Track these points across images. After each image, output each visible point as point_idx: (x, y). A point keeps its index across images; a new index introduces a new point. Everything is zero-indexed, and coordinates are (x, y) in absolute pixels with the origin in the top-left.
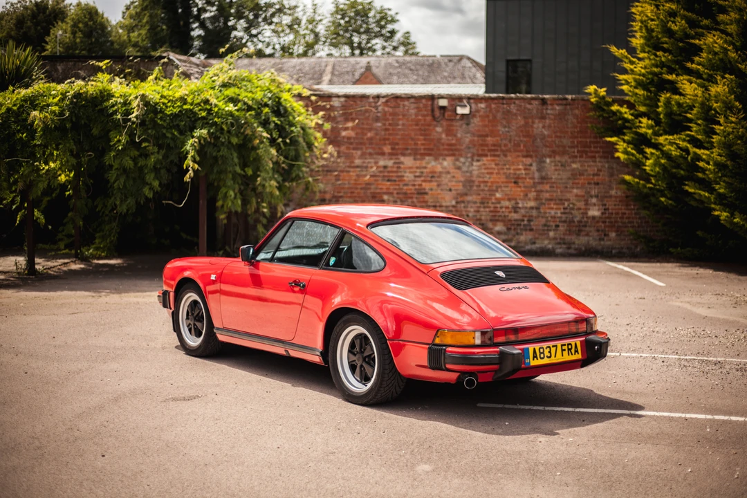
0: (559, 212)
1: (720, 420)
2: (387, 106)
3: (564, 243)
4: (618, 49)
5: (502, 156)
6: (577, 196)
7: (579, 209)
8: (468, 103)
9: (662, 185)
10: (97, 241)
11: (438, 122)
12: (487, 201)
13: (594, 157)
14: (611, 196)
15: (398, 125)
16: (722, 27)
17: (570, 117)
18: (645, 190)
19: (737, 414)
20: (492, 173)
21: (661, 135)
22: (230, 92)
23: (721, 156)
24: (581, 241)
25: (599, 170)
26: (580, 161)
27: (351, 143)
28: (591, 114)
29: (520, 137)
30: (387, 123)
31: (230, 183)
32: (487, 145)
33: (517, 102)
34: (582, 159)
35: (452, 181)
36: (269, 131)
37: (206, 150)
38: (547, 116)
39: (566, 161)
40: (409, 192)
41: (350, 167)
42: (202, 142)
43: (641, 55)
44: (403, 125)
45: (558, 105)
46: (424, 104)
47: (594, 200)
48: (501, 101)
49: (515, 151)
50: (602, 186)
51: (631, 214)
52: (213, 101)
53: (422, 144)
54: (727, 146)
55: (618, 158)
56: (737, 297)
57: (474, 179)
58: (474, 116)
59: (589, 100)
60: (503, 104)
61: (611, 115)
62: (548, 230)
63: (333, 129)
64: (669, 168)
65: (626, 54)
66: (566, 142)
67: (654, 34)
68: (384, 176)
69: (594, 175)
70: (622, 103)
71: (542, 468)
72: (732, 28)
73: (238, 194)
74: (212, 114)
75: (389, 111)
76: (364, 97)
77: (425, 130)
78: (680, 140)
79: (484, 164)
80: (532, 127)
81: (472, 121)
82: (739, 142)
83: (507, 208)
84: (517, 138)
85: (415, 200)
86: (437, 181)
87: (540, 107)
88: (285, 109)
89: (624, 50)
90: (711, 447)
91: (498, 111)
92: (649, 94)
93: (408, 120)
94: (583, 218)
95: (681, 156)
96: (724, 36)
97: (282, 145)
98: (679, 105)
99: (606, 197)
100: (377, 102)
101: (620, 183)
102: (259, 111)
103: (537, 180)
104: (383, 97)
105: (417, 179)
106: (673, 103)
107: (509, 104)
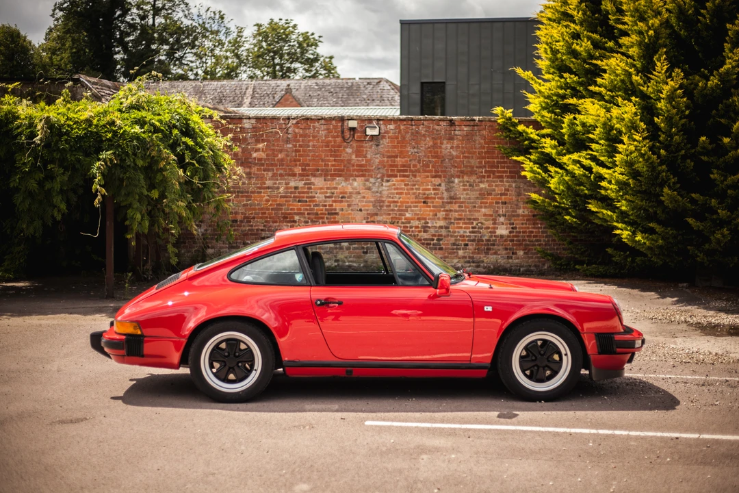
0: (468, 231)
1: (604, 434)
2: (298, 127)
3: (473, 262)
4: (524, 71)
5: (411, 177)
6: (485, 215)
7: (488, 228)
8: (378, 124)
9: (566, 203)
10: (6, 263)
11: (348, 143)
12: (397, 221)
13: (502, 177)
14: (518, 216)
15: (309, 146)
16: (623, 50)
17: (477, 138)
18: (551, 209)
19: (621, 428)
20: (401, 193)
21: (565, 155)
22: (136, 114)
23: (623, 174)
24: (490, 259)
25: (507, 190)
26: (487, 181)
27: (263, 165)
28: (498, 134)
29: (428, 158)
30: (297, 144)
31: (136, 205)
32: (397, 166)
33: (426, 123)
34: (489, 179)
35: (363, 201)
36: (177, 153)
38: (455, 137)
39: (474, 181)
40: (319, 212)
41: (260, 188)
42: (109, 163)
43: (547, 76)
44: (314, 146)
45: (466, 126)
46: (334, 126)
47: (502, 219)
48: (410, 122)
49: (425, 171)
50: (509, 206)
51: (539, 232)
52: (118, 122)
53: (333, 165)
54: (629, 164)
55: (525, 177)
56: (638, 313)
57: (384, 199)
58: (384, 137)
59: (495, 121)
60: (412, 125)
61: (517, 135)
62: (457, 249)
63: (244, 150)
64: (573, 186)
65: (532, 75)
66: (475, 162)
67: (559, 56)
68: (294, 197)
69: (501, 194)
70: (528, 124)
71: (420, 485)
72: (634, 51)
73: (146, 214)
74: (118, 136)
75: (299, 133)
76: (274, 118)
77: (335, 151)
78: (582, 158)
79: (394, 185)
80: (441, 148)
81: (381, 142)
83: (417, 227)
84: (426, 159)
85: (326, 220)
86: (347, 201)
87: (448, 128)
88: (194, 130)
89: (530, 72)
90: (591, 462)
91: (407, 132)
93: (318, 141)
94: (491, 236)
95: (585, 175)
96: (625, 58)
98: (583, 124)
99: (514, 216)
100: (288, 124)
101: (527, 203)
103: (446, 201)
104: (293, 119)
105: (327, 199)
106: (578, 123)
107: (418, 126)
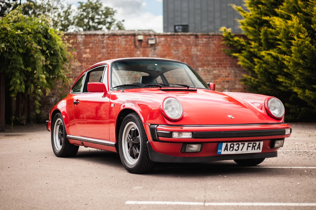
2: (109, 40)
4: (237, 6)
8: (155, 38)
9: (264, 79)
11: (138, 49)
13: (225, 67)
15: (115, 50)
17: (212, 45)
18: (255, 83)
21: (263, 51)
22: (18, 24)
23: (296, 58)
25: (229, 74)
26: (218, 70)
27: (89, 61)
28: (223, 42)
29: (184, 56)
30: (109, 49)
33: (182, 37)
34: (219, 68)
36: (41, 46)
37: (4, 55)
38: (199, 44)
39: (210, 70)
44: (118, 50)
45: (205, 38)
46: (130, 39)
48: (173, 36)
50: (231, 83)
52: (9, 29)
54: (300, 51)
55: (239, 66)
58: (158, 45)
59: (222, 35)
60: (174, 38)
61: (234, 43)
63: (79, 53)
64: (268, 69)
66: (210, 58)
69: (226, 77)
70: (240, 36)
73: (23, 82)
74: (8, 36)
75: (110, 43)
76: (96, 35)
77: (131, 53)
78: (273, 52)
80: (191, 51)
81: (157, 48)
82: (306, 49)
84: (182, 57)
87: (195, 39)
88: (51, 36)
89: (240, 6)
91: (171, 42)
92: (254, 29)
93: (121, 48)
95: (274, 62)
97: (49, 54)
98: (272, 34)
100: (104, 37)
102: (35, 36)
104: (107, 35)
106: (268, 33)
107: (177, 38)
